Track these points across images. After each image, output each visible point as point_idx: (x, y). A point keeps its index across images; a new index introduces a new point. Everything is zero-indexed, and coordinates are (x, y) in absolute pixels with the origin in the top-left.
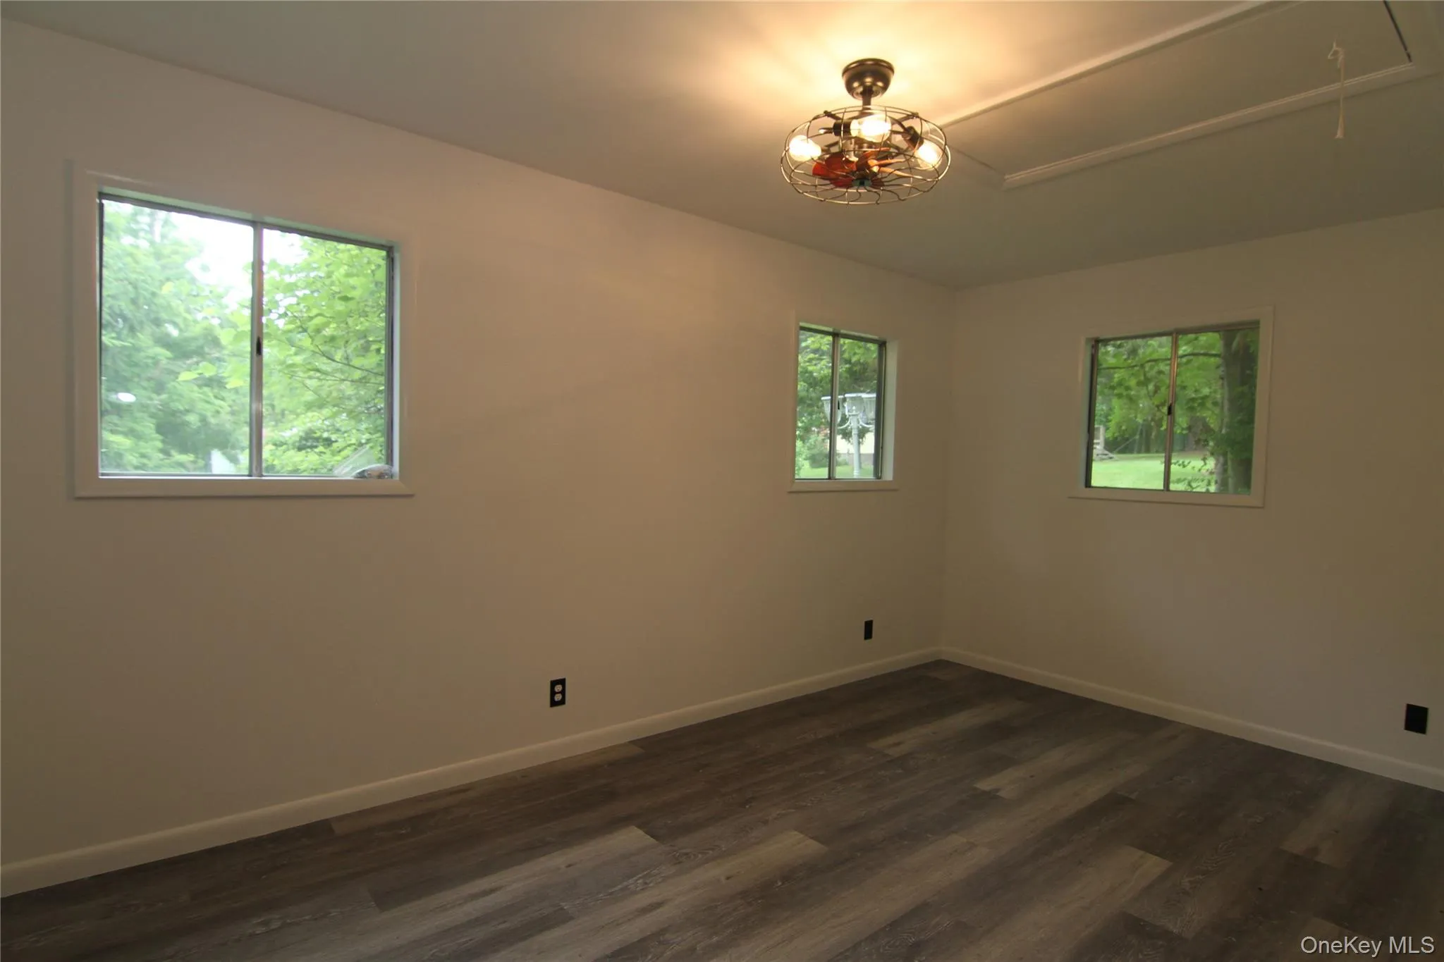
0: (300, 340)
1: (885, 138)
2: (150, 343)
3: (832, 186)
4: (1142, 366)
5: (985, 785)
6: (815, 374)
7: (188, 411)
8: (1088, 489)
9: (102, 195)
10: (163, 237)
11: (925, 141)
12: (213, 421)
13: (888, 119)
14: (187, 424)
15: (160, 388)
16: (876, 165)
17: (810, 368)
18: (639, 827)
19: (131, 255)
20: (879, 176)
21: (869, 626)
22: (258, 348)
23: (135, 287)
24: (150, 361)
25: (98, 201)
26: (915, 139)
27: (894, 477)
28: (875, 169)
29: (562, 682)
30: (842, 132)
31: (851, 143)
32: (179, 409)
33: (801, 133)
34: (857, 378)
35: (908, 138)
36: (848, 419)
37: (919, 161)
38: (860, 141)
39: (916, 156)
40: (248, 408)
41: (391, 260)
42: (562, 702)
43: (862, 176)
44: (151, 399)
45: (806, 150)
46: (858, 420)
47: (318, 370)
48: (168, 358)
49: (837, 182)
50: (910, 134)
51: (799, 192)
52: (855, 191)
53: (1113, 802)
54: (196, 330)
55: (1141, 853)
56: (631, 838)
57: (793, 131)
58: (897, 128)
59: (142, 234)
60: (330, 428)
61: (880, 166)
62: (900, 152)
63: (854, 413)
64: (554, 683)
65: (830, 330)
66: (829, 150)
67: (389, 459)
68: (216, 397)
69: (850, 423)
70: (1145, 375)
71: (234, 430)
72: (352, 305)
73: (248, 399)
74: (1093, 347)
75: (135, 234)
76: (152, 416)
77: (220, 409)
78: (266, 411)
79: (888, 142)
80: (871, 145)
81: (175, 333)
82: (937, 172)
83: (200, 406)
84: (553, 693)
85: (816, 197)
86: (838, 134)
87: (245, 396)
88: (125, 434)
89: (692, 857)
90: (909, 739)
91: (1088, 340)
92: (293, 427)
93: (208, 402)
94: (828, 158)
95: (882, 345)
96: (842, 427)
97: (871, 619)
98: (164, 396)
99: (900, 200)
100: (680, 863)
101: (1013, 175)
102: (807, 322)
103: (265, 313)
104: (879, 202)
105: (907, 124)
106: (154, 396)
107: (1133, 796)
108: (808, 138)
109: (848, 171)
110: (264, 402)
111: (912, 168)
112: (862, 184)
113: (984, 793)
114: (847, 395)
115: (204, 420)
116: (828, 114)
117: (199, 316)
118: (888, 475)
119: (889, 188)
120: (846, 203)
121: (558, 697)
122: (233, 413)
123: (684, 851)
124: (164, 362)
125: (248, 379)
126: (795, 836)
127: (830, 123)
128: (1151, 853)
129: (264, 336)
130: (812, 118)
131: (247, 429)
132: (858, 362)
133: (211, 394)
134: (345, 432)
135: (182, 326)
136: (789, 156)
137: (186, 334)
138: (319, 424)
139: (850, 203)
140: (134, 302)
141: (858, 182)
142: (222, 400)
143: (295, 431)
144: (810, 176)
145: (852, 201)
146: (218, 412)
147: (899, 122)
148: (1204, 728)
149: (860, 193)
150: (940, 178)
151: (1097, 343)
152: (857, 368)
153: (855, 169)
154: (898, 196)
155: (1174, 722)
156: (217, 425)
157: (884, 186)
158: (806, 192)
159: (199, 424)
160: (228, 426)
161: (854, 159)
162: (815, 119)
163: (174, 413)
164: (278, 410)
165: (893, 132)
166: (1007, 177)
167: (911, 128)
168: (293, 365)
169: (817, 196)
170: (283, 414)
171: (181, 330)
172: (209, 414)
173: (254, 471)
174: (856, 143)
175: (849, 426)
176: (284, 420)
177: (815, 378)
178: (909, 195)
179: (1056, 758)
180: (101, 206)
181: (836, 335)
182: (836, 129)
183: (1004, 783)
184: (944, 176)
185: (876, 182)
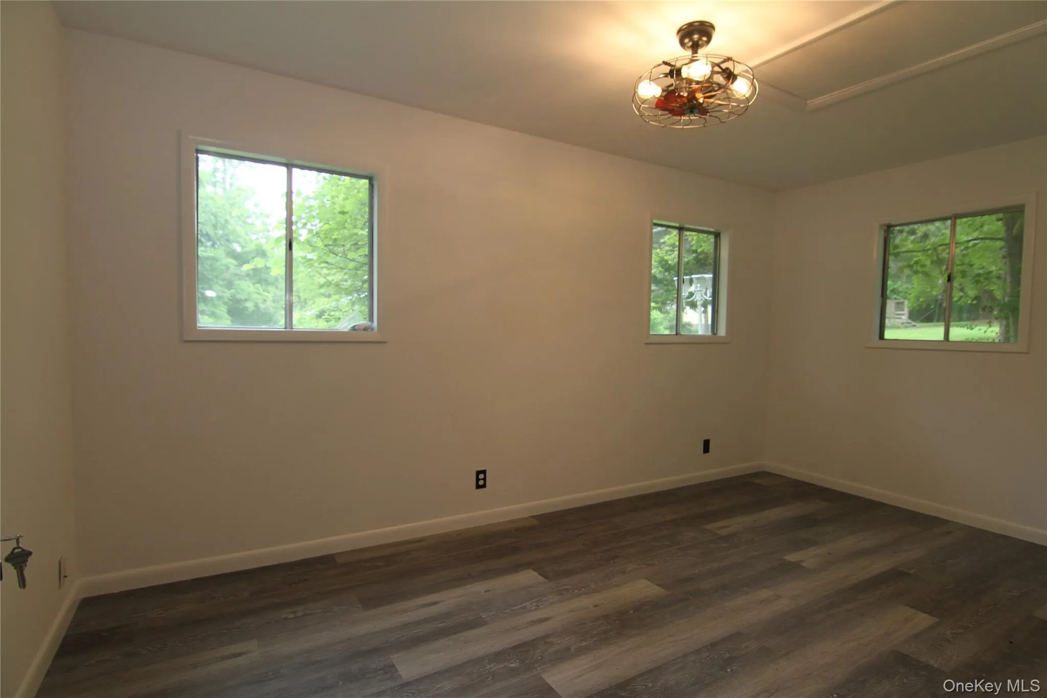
0: (316, 242)
1: (707, 77)
2: (224, 256)
3: (670, 115)
4: (935, 249)
5: (791, 557)
6: (670, 262)
7: (246, 300)
8: (882, 341)
9: (199, 151)
10: (231, 185)
11: (738, 77)
12: (262, 306)
13: (709, 64)
14: (246, 308)
15: (230, 285)
16: (702, 97)
17: (666, 258)
18: (535, 570)
19: (212, 199)
20: (704, 105)
21: (706, 444)
22: (290, 246)
23: (215, 217)
24: (224, 268)
25: (195, 155)
26: (730, 76)
27: (726, 334)
28: (701, 101)
29: (484, 472)
30: (675, 75)
31: (683, 83)
32: (241, 299)
33: (645, 79)
34: (700, 264)
35: (725, 76)
36: (694, 294)
37: (734, 93)
38: (690, 81)
39: (732, 89)
40: (284, 298)
41: (371, 186)
42: (484, 486)
43: (691, 106)
44: (224, 292)
45: (650, 91)
46: (701, 294)
47: (327, 263)
48: (235, 266)
49: (674, 112)
50: (727, 73)
51: (646, 121)
52: (688, 118)
53: (895, 575)
54: (251, 247)
55: (913, 611)
56: (529, 577)
57: (640, 78)
58: (717, 69)
59: (218, 184)
60: (335, 309)
61: (705, 98)
62: (720, 86)
63: (699, 289)
64: (478, 473)
65: (677, 225)
66: (668, 89)
67: (371, 319)
68: (264, 291)
69: (696, 297)
70: (937, 256)
71: (276, 313)
72: (346, 216)
73: (283, 293)
74: (885, 231)
75: (214, 185)
76: (225, 303)
77: (266, 299)
78: (295, 299)
79: (711, 80)
80: (698, 83)
81: (238, 249)
82: (748, 100)
83: (255, 296)
84: (478, 480)
85: (659, 125)
86: (672, 77)
87: (281, 290)
88: (210, 316)
89: (571, 591)
90: (735, 524)
91: (881, 226)
92: (313, 309)
93: (259, 294)
94: (665, 96)
95: (717, 235)
96: (689, 300)
97: (708, 438)
98: (233, 291)
99: (721, 122)
100: (562, 594)
101: (813, 100)
102: (659, 219)
103: (294, 224)
104: (706, 125)
105: (724, 66)
106: (226, 290)
107: (912, 571)
108: (650, 81)
109: (681, 103)
110: (294, 294)
111: (728, 98)
112: (692, 112)
113: (790, 562)
114: (693, 276)
115: (257, 306)
116: (665, 63)
117: (254, 237)
118: (722, 331)
119: (714, 114)
120: (681, 127)
121: (481, 483)
122: (274, 301)
123: (565, 587)
124: (232, 267)
125: (284, 269)
126: (645, 583)
127: (667, 69)
128: (922, 612)
129: (294, 240)
130: (653, 66)
131: (283, 312)
132: (703, 252)
133: (260, 289)
134: (345, 312)
135: (243, 243)
136: (638, 95)
137: (245, 250)
138: (328, 306)
139: (685, 127)
140: (215, 226)
141: (689, 110)
142: (268, 292)
143: (313, 311)
144: (653, 108)
145: (685, 126)
146: (265, 300)
147: (718, 65)
148: (978, 527)
149: (691, 120)
150: (750, 104)
151: (888, 229)
152: (701, 257)
153: (686, 101)
154: (720, 120)
155: (953, 522)
156: (264, 309)
157: (708, 112)
158: (651, 121)
159: (254, 308)
160: (272, 310)
161: (686, 95)
162: (654, 67)
163: (239, 301)
164: (302, 300)
165: (713, 73)
166: (808, 102)
167: (727, 68)
168: (311, 260)
169: (660, 123)
170: (306, 300)
171: (242, 247)
172: (260, 301)
173: (288, 326)
174: (687, 83)
175: (694, 299)
176: (306, 306)
177: (670, 265)
178: (728, 118)
179: (850, 542)
180: (197, 158)
181: (681, 229)
182: (671, 74)
183: (807, 557)
184: (754, 102)
185: (702, 110)
